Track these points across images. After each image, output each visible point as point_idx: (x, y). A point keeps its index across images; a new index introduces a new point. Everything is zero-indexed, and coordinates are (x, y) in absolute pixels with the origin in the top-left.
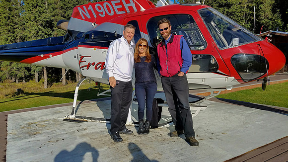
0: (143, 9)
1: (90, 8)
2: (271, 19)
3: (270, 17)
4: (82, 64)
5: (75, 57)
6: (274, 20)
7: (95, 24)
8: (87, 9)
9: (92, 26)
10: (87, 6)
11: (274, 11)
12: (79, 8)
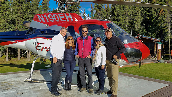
0: (77, 20)
1: (45, 16)
2: (140, 29)
3: (140, 28)
4: (38, 48)
5: (34, 43)
6: (142, 30)
7: (47, 25)
8: (43, 17)
9: (46, 26)
10: (43, 15)
11: (142, 25)
12: (38, 16)
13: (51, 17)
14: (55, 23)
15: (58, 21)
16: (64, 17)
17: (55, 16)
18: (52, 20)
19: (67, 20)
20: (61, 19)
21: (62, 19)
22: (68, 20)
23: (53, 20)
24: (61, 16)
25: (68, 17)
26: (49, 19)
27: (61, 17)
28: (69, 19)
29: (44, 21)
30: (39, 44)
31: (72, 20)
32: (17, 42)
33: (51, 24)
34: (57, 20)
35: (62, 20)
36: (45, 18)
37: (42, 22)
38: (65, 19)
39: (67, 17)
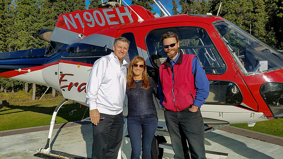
4: (63, 84)
5: (56, 73)
7: (82, 36)
9: (79, 38)
12: (64, 16)
13: (88, 17)
14: (97, 30)
15: (103, 24)
16: (113, 16)
17: (97, 14)
18: (91, 23)
19: (120, 22)
20: (109, 21)
21: (112, 20)
22: (123, 21)
23: (94, 23)
24: (109, 13)
25: (124, 14)
26: (85, 22)
27: (108, 17)
28: (125, 18)
29: (76, 27)
30: (63, 76)
31: (131, 20)
32: (29, 70)
33: (88, 32)
34: (101, 22)
35: (110, 23)
36: (77, 21)
37: (73, 29)
38: (117, 19)
39: (121, 15)
